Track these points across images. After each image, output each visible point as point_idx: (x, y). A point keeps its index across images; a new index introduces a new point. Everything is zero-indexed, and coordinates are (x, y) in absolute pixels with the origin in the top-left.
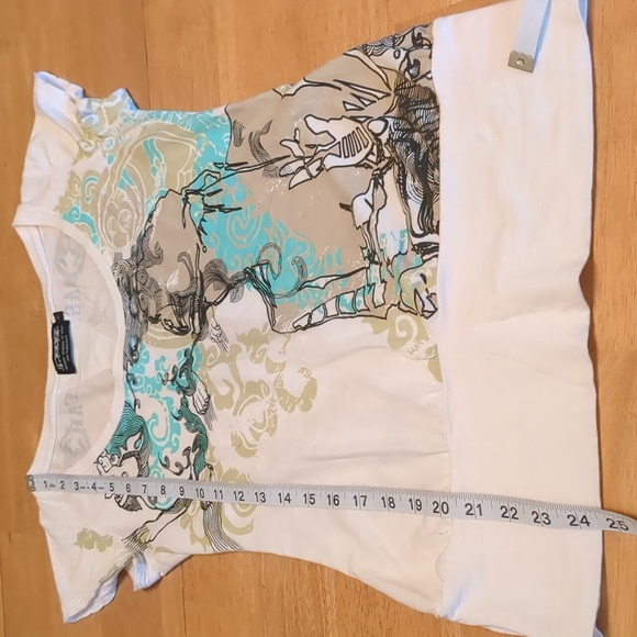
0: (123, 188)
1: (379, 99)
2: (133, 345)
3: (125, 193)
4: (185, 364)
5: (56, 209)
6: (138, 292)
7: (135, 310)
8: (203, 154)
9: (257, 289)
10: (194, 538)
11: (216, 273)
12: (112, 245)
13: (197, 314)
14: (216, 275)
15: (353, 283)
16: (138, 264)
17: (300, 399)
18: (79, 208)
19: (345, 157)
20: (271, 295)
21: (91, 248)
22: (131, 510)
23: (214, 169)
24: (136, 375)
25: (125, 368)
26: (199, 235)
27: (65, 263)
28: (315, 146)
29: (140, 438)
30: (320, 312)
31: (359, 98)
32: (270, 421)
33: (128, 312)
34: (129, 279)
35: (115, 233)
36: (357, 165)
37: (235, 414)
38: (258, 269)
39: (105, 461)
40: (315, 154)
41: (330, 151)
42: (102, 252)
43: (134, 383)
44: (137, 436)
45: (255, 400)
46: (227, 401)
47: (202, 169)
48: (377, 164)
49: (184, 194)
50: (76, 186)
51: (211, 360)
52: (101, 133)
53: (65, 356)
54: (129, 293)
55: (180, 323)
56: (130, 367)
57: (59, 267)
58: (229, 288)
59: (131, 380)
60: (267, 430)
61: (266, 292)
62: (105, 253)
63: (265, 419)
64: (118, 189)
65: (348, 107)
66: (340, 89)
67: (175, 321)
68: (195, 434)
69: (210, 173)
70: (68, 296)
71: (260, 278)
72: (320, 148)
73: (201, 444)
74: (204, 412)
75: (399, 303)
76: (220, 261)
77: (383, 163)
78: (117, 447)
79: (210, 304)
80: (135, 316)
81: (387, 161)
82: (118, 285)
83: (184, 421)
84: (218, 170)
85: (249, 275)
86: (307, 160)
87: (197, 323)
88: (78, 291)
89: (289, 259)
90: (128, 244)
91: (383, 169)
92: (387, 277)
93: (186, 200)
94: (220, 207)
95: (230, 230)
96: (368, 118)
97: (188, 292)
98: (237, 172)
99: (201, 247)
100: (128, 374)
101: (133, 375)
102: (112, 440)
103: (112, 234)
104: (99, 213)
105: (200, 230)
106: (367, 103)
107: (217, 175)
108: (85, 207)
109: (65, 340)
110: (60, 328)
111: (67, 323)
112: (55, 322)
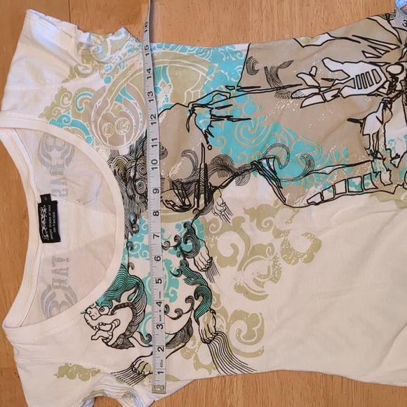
0: (120, 101)
1: (392, 49)
2: (132, 220)
3: (123, 106)
4: (187, 233)
5: (42, 116)
6: (134, 180)
7: (131, 193)
8: (214, 79)
9: (264, 175)
10: (198, 365)
11: (223, 165)
12: (108, 144)
13: (202, 196)
14: (222, 166)
15: (358, 171)
16: (137, 159)
17: (304, 254)
18: (70, 116)
19: (359, 89)
20: (278, 180)
21: (83, 146)
22: (121, 348)
23: (225, 90)
24: (134, 243)
25: (126, 237)
26: (206, 137)
27: (49, 158)
28: (332, 80)
29: (135, 292)
30: (330, 192)
31: (375, 48)
32: (274, 273)
33: (126, 195)
34: (125, 170)
35: (110, 135)
36: (369, 95)
37: (239, 269)
38: (264, 162)
39: (94, 311)
40: (333, 86)
41: (346, 84)
42: (97, 150)
43: (132, 249)
44: (133, 290)
45: (259, 259)
46: (231, 261)
47: (212, 89)
48: (387, 94)
49: (191, 106)
50: (66, 99)
51: (213, 229)
52: (103, 60)
53: (52, 228)
54: (125, 180)
55: (184, 203)
56: (130, 237)
57: (42, 161)
58: (235, 175)
59: (130, 246)
60: (271, 279)
61: (273, 178)
62: (100, 150)
63: (269, 272)
64: (114, 102)
65: (368, 55)
66: (360, 43)
67: (177, 201)
68: (195, 287)
69: (220, 93)
70: (53, 182)
71: (267, 168)
72: (337, 82)
73: (203, 293)
74: (207, 269)
75: (403, 184)
76: (226, 156)
77: (393, 94)
78: (110, 301)
79: (216, 188)
80: (132, 198)
81: (396, 93)
82: (115, 174)
83: (183, 277)
84: (229, 91)
85: (256, 166)
86: (322, 89)
87: (202, 202)
88: (65, 178)
89: (298, 155)
90: (126, 143)
91: (393, 98)
92: (391, 167)
93: (192, 111)
94: (229, 118)
95: (239, 134)
96: (387, 63)
97: (191, 179)
98: (249, 93)
99: (206, 146)
100: (128, 242)
101: (131, 242)
102: (105, 295)
103: (108, 136)
104: (92, 119)
105: (207, 134)
106: (383, 52)
107: (228, 95)
108: (76, 115)
109: (52, 216)
110: (47, 207)
111: (56, 202)
112: (40, 202)
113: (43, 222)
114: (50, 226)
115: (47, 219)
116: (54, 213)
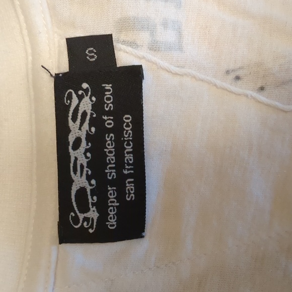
109: (118, 130)
110: (98, 92)
111: (135, 74)
112: (64, 67)
113: (79, 156)
114: (111, 174)
115: (96, 141)
116: (127, 118)
